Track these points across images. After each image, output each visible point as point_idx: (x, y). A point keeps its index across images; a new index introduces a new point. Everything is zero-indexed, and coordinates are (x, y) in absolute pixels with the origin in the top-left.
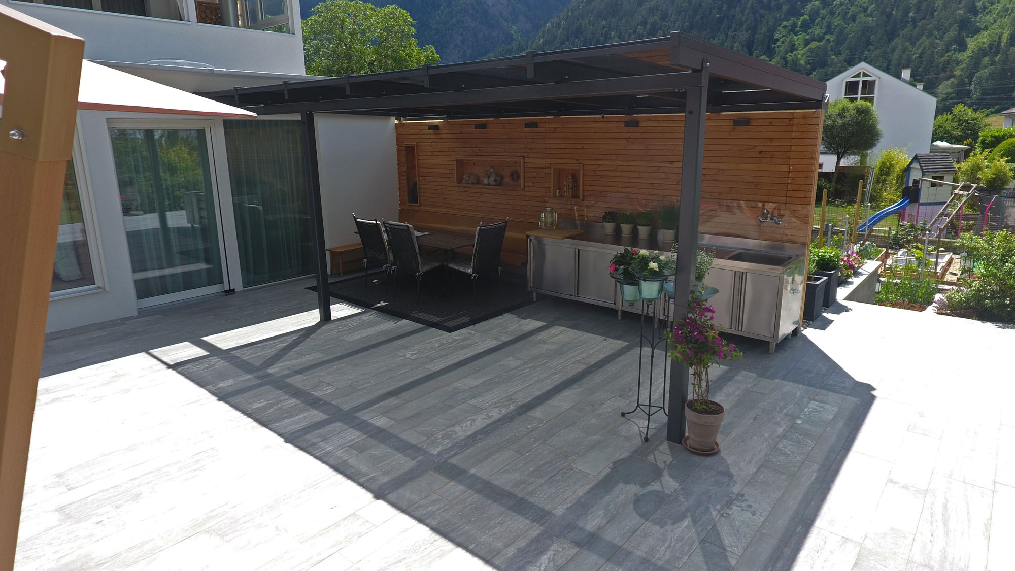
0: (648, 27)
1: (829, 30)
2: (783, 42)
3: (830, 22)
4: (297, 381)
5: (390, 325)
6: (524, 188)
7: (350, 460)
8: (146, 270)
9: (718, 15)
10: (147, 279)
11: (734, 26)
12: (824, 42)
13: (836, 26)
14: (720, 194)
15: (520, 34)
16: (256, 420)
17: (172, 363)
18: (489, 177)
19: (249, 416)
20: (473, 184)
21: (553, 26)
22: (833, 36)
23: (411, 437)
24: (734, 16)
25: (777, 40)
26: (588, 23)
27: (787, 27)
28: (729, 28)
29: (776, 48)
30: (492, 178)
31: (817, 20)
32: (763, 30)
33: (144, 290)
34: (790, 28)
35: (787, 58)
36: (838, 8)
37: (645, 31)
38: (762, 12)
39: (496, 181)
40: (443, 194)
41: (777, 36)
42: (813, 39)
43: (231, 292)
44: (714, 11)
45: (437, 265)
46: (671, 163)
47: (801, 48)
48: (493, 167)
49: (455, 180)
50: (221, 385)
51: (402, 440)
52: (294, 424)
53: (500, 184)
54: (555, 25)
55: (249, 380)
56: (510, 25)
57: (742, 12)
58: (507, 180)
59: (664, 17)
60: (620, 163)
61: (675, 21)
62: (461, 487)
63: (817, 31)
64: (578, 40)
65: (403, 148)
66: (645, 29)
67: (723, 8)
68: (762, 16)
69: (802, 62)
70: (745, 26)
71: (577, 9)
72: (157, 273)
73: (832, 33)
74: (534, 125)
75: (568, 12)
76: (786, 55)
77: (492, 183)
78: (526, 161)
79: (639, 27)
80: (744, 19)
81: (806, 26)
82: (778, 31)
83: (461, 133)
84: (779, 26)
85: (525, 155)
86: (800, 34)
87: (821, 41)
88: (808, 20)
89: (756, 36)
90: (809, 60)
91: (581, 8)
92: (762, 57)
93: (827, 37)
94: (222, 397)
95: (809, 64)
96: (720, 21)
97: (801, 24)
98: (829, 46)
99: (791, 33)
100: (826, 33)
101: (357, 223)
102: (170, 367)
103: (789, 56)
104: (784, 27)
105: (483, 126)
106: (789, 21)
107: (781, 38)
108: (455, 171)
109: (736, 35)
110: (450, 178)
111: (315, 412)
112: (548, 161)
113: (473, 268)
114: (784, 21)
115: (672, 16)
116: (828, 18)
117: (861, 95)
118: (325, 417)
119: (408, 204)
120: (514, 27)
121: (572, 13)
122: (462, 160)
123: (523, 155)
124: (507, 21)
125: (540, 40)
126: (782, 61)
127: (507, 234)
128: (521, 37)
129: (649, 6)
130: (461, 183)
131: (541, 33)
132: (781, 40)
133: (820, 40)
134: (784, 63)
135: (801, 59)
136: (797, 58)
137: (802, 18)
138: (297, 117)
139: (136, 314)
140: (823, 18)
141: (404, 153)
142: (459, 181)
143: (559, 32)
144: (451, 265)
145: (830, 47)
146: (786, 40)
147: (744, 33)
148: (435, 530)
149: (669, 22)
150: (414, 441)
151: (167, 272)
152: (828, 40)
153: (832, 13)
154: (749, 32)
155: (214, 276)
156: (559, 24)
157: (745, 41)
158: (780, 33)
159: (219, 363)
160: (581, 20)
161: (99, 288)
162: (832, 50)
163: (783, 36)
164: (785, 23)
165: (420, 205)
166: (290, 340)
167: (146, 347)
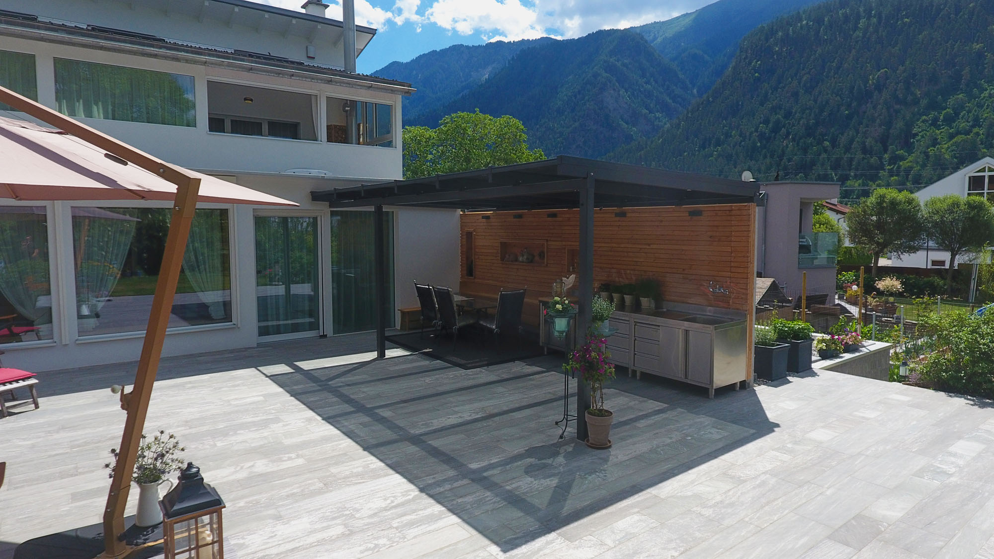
0: (770, 125)
1: (977, 123)
2: (922, 137)
3: (977, 115)
4: (345, 391)
5: (426, 363)
6: (547, 265)
7: (356, 430)
8: (268, 321)
9: (847, 112)
10: (268, 326)
11: (865, 121)
12: (972, 135)
13: (985, 119)
14: (684, 270)
15: (640, 135)
16: (308, 407)
17: (269, 375)
18: (523, 256)
19: (305, 404)
20: (512, 261)
21: (673, 127)
22: (982, 129)
23: (401, 423)
24: (865, 112)
25: (917, 134)
26: (708, 123)
27: (927, 121)
28: (861, 123)
29: (916, 142)
30: (525, 257)
31: (962, 114)
32: (900, 124)
33: (263, 332)
34: (930, 122)
35: (928, 152)
36: (986, 100)
37: (767, 129)
38: (897, 107)
39: (527, 259)
40: (491, 269)
41: (915, 131)
42: (958, 133)
43: (324, 336)
44: (843, 108)
45: (472, 321)
46: (649, 245)
47: (944, 142)
48: (526, 248)
49: (499, 258)
50: (295, 387)
51: (395, 424)
52: (331, 411)
53: (532, 262)
54: (674, 126)
55: (314, 386)
56: (630, 127)
57: (874, 108)
58: (537, 258)
59: (788, 115)
60: (614, 245)
61: (800, 119)
62: (418, 449)
63: (963, 125)
64: (698, 139)
65: (465, 233)
66: (767, 127)
67: (853, 105)
68: (897, 112)
69: (947, 156)
70: (878, 121)
71: (697, 110)
72: (275, 323)
73: (980, 126)
74: (554, 215)
75: (688, 113)
76: (928, 149)
77: (525, 260)
78: (550, 243)
79: (761, 125)
80: (876, 115)
81: (950, 120)
82: (917, 126)
83: (505, 222)
84: (918, 120)
85: (549, 239)
86: (943, 128)
87: (969, 135)
88: (952, 114)
89: (891, 131)
90: (955, 154)
91: (700, 109)
92: (899, 152)
93: (976, 130)
94: (294, 394)
95: (956, 158)
96: (849, 117)
97: (944, 117)
98: (978, 140)
99: (932, 127)
100: (973, 126)
101: (417, 287)
102: (267, 376)
103: (931, 150)
104: (923, 122)
105: (520, 216)
106: (929, 115)
107: (920, 132)
108: (499, 252)
109: (868, 131)
110: (496, 257)
111: (347, 405)
112: (564, 243)
113: (496, 324)
114: (923, 115)
115: (796, 113)
116: (975, 111)
117: (988, 190)
118: (353, 409)
119: (466, 277)
120: (634, 128)
121: (692, 115)
122: (505, 243)
123: (546, 238)
124: (627, 123)
125: (659, 140)
126: (922, 155)
127: (525, 300)
128: (641, 137)
129: (771, 105)
130: (503, 261)
131: (661, 133)
132: (920, 134)
133: (967, 133)
134: (925, 157)
135: (945, 154)
136: (941, 152)
137: (944, 112)
138: (372, 209)
139: (256, 346)
140: (969, 112)
141: (465, 237)
142: (502, 259)
143: (678, 133)
144: (481, 322)
145: (980, 141)
146: (926, 134)
147: (877, 128)
148: (388, 465)
149: (793, 120)
150: (402, 425)
151: (281, 322)
152: (978, 134)
153: (981, 106)
154: (883, 127)
155: (314, 326)
156: (679, 124)
157: (878, 136)
158: (919, 128)
159: (299, 376)
160: (700, 121)
161: (234, 324)
162: (982, 144)
163: (923, 131)
164: (924, 117)
165: (475, 278)
166: (351, 367)
167: (256, 366)
